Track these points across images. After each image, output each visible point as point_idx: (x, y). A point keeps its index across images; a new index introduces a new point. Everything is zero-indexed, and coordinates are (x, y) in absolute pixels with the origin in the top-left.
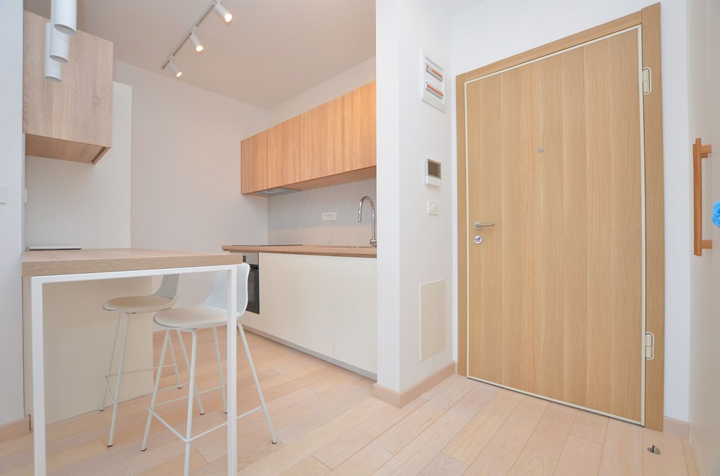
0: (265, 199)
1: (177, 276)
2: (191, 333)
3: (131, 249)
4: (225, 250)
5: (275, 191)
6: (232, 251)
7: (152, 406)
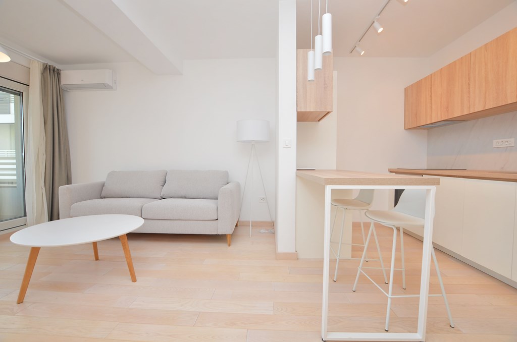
0: (426, 131)
1: (372, 190)
2: (392, 228)
3: (337, 170)
4: (391, 172)
5: (437, 124)
6: (397, 173)
7: (360, 267)
